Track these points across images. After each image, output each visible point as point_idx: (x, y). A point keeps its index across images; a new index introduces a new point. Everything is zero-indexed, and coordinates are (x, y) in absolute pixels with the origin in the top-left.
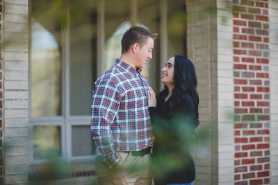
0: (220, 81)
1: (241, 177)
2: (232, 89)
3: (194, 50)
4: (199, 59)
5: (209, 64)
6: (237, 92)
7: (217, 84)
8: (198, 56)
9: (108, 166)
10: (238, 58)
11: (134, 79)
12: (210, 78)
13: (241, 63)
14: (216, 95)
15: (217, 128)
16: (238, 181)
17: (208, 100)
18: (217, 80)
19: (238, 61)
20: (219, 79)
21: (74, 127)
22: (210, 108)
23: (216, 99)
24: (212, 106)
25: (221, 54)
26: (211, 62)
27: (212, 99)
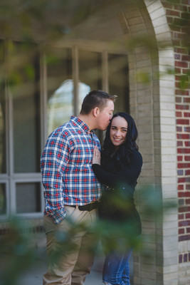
0: (163, 136)
1: (185, 231)
2: (175, 144)
3: (136, 105)
4: (141, 115)
5: (152, 119)
6: (180, 147)
7: (160, 139)
8: (140, 111)
9: (54, 220)
10: (180, 113)
11: (85, 136)
12: (153, 133)
13: (183, 118)
14: (160, 150)
15: (161, 183)
16: (182, 235)
17: (151, 155)
18: (160, 135)
19: (181, 116)
20: (162, 134)
21: (18, 184)
22: (153, 163)
23: (160, 154)
24: (155, 161)
25: (163, 110)
26: (154, 117)
27: (155, 154)
